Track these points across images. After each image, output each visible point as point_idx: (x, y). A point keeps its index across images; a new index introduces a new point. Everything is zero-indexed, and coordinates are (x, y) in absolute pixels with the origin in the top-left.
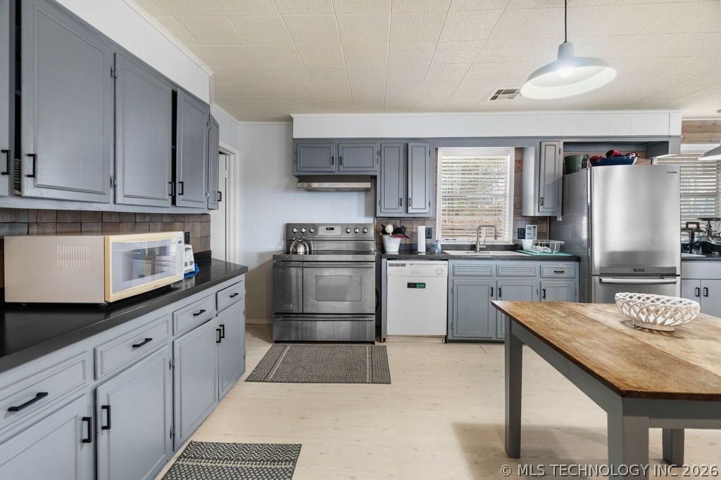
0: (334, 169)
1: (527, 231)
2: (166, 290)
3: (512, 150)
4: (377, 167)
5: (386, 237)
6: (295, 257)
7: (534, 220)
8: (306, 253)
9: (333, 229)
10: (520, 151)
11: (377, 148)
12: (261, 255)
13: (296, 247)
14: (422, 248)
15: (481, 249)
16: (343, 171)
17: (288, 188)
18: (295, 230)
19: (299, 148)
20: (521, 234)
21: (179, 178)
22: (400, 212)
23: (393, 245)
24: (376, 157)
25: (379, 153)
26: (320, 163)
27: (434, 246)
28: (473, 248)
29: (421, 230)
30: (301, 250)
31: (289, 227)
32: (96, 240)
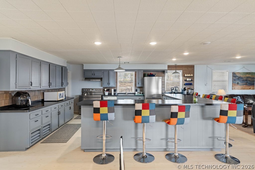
0: (93, 76)
1: (138, 90)
2: (62, 100)
3: (134, 72)
4: (103, 76)
5: (105, 91)
6: (84, 96)
7: (139, 87)
8: (87, 95)
9: (93, 90)
10: (136, 72)
11: (102, 72)
12: (76, 96)
13: (84, 94)
14: (113, 94)
15: (127, 94)
16: (95, 77)
17: (82, 80)
18: (84, 90)
19: (85, 72)
20: (136, 90)
21: (63, 82)
22: (108, 86)
23: (107, 93)
24: (102, 74)
25: (103, 73)
26: (90, 75)
27: (116, 93)
28: (125, 94)
29: (113, 90)
30: (85, 95)
31: (83, 89)
32: (56, 93)
